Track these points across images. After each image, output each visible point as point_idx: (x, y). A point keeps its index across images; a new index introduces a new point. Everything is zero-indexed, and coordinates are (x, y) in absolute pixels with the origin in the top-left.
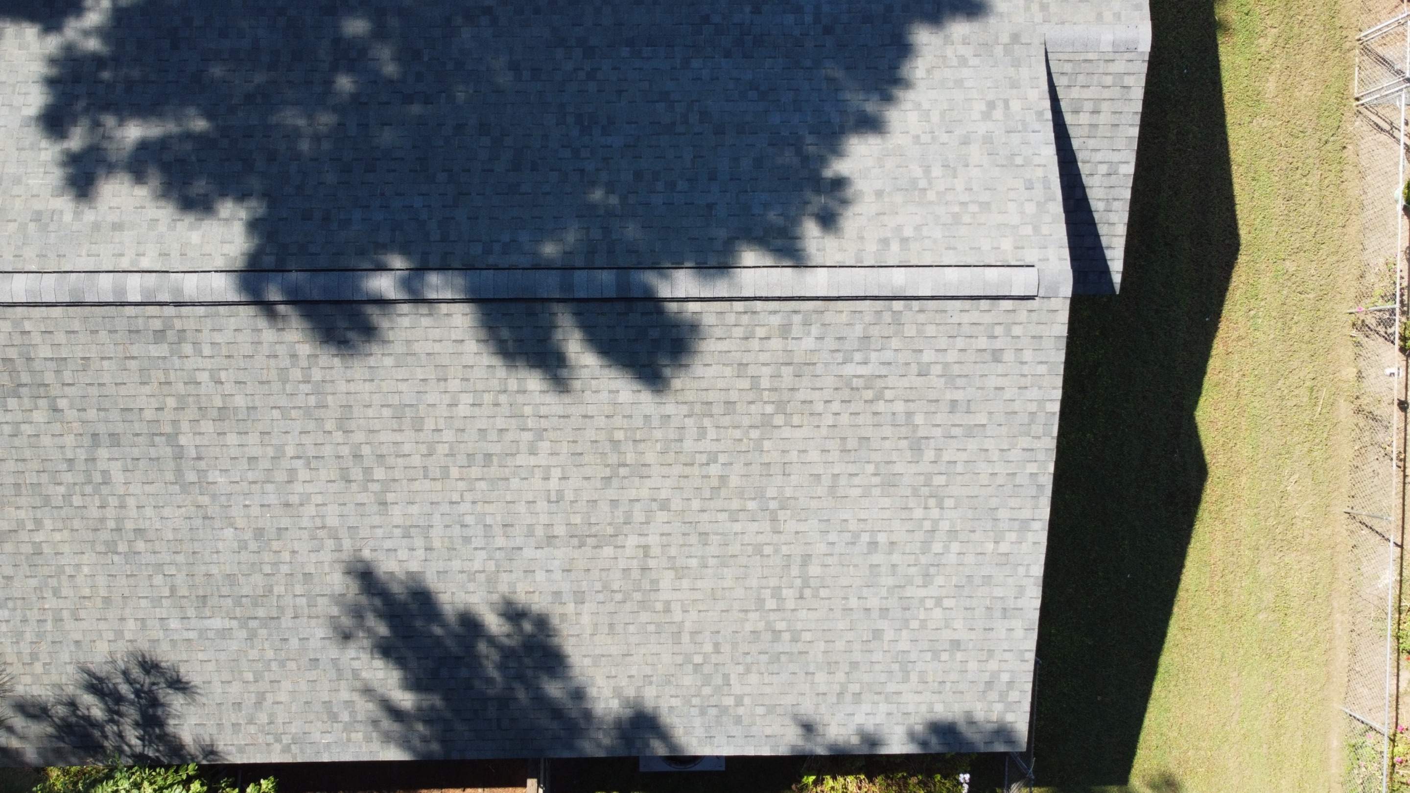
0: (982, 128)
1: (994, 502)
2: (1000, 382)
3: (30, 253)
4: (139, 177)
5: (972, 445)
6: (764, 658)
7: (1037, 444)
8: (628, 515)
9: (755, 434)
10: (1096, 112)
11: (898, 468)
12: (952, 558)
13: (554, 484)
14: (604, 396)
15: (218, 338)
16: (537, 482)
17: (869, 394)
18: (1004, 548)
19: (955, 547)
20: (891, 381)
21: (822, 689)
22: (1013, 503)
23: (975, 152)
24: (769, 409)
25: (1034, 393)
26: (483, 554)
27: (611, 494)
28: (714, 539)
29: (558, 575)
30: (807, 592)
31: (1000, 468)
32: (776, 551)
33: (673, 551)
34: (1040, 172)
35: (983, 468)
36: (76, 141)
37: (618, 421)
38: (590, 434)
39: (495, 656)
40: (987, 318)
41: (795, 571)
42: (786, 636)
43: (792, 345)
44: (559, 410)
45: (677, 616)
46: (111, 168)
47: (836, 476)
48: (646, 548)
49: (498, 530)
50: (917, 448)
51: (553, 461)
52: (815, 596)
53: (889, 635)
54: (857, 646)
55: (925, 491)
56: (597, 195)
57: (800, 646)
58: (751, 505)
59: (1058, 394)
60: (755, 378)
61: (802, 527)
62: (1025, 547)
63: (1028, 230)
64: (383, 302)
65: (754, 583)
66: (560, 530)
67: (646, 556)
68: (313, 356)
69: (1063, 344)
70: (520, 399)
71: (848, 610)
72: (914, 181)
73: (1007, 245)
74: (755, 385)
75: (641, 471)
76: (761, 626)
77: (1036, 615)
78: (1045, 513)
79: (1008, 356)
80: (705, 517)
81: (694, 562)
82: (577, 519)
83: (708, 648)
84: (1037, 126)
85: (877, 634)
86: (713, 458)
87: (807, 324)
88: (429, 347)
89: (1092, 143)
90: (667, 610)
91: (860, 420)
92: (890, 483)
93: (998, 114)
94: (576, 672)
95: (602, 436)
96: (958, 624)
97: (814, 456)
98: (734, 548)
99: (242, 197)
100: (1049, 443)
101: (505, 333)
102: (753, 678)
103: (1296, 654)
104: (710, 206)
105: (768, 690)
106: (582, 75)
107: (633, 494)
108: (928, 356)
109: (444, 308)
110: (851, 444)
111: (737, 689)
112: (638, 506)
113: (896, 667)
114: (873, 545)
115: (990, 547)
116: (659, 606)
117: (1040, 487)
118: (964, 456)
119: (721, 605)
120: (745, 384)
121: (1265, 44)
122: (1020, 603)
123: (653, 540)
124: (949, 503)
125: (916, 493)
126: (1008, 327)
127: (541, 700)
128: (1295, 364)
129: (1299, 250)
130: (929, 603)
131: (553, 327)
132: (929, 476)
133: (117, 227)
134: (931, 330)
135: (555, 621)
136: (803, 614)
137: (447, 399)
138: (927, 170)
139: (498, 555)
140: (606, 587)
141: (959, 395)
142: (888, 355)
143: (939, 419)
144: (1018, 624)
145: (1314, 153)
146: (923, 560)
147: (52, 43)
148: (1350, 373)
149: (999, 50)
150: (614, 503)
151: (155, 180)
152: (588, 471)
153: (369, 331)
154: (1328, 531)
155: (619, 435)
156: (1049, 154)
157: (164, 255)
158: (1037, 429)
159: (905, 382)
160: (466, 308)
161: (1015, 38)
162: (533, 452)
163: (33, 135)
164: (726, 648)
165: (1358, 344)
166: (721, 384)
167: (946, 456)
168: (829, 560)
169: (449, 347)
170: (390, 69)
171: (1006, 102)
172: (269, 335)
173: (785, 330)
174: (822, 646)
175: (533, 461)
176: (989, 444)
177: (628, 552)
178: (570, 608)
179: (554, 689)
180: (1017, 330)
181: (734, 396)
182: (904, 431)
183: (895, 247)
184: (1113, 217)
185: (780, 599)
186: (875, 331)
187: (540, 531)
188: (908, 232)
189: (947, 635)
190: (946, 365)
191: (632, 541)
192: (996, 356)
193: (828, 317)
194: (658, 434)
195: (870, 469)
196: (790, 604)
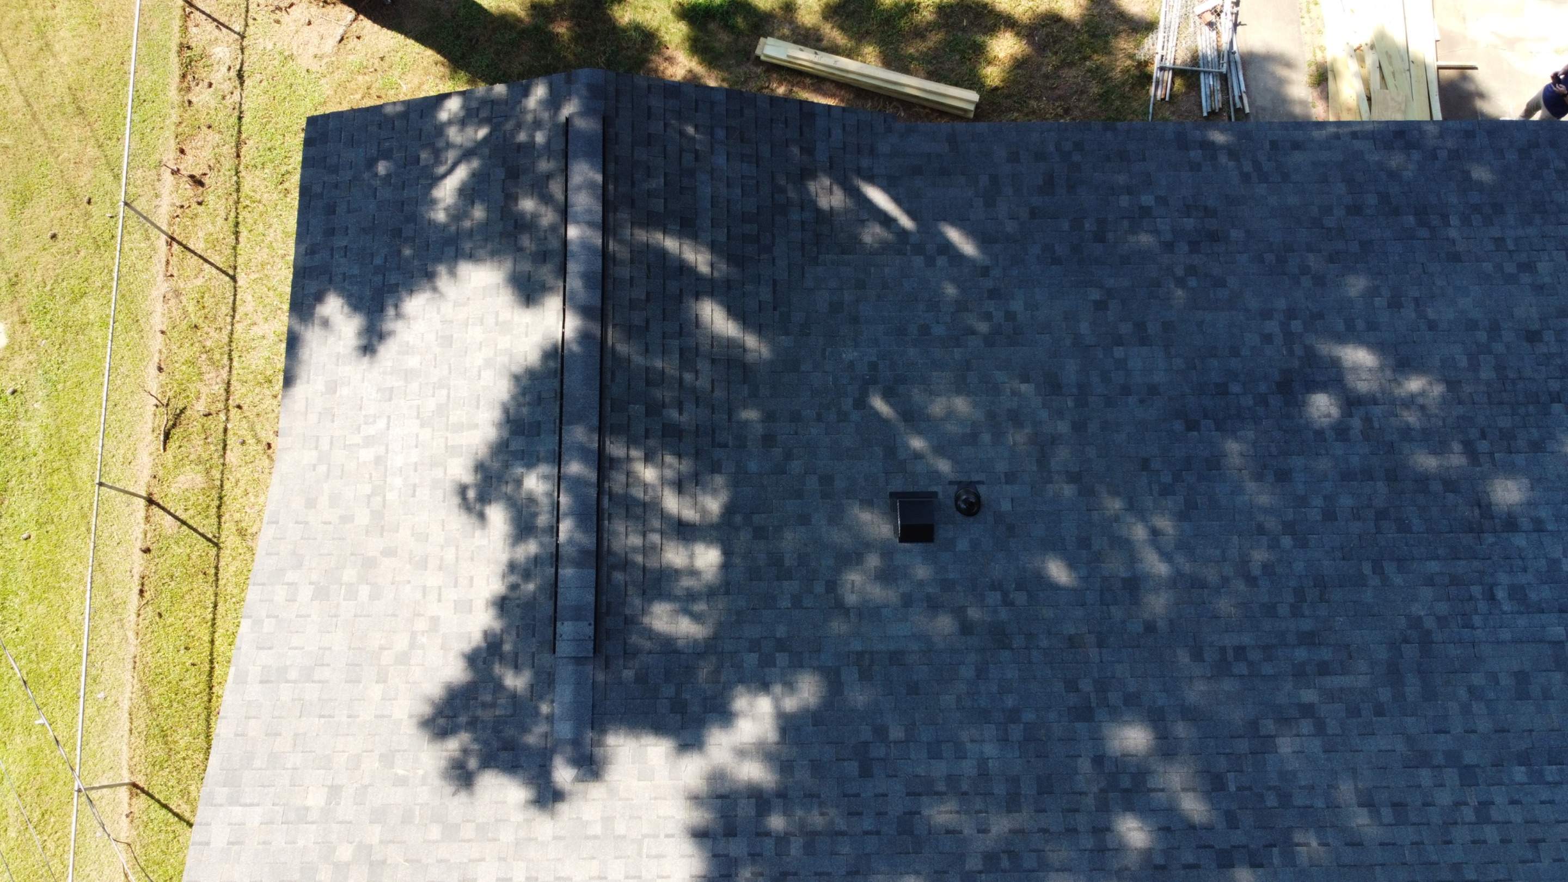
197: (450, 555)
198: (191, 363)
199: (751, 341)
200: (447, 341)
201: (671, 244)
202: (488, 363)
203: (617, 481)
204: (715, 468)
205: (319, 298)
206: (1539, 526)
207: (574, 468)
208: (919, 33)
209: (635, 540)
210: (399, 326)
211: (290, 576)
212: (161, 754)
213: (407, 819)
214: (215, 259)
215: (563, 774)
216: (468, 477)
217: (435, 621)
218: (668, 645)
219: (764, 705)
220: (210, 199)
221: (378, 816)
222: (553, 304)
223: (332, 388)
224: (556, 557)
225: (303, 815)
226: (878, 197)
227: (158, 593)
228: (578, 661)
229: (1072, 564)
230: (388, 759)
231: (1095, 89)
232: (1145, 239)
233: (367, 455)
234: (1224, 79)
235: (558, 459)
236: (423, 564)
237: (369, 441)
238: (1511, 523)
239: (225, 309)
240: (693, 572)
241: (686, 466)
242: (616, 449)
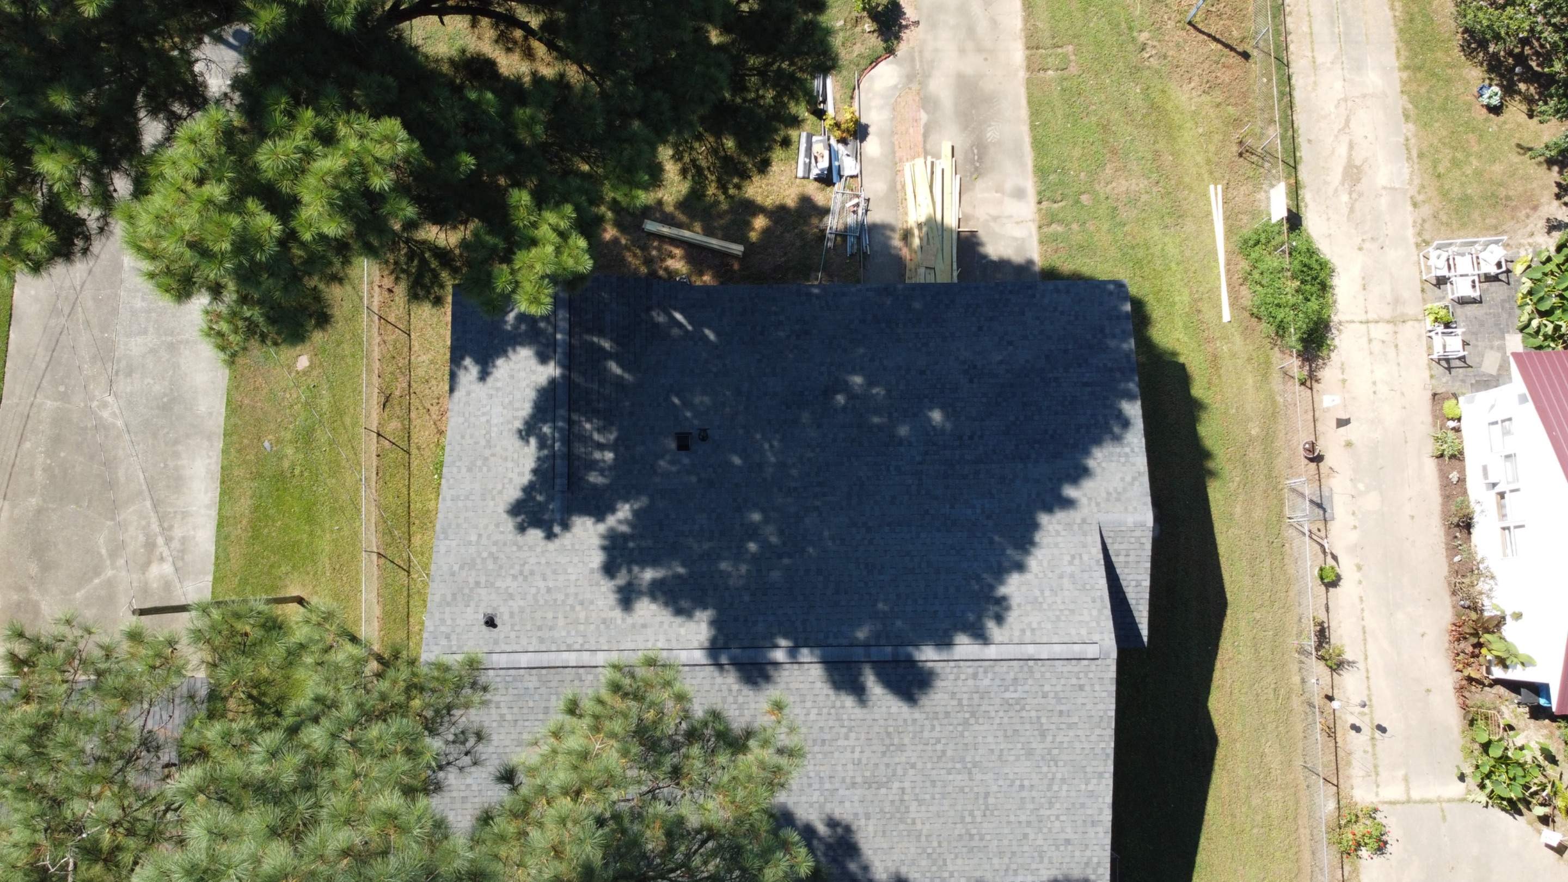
0: (1069, 569)
1: (1084, 763)
2: (1084, 701)
3: (603, 640)
4: (654, 598)
5: (1071, 733)
6: (965, 850)
7: (1104, 732)
8: (894, 771)
9: (960, 728)
10: (1127, 555)
11: (1034, 745)
12: (1064, 793)
13: (857, 755)
14: (884, 709)
15: (694, 682)
16: (848, 755)
17: (1018, 707)
18: (1090, 788)
19: (1065, 787)
20: (1029, 701)
21: (997, 867)
22: (1094, 763)
23: (1066, 582)
24: (967, 715)
25: (1101, 706)
26: (817, 793)
27: (886, 760)
28: (939, 784)
29: (856, 804)
30: (988, 813)
31: (1086, 745)
32: (971, 790)
33: (917, 791)
34: (1099, 593)
35: (1077, 745)
36: (621, 580)
37: (891, 722)
38: (876, 729)
39: (822, 847)
40: (1076, 669)
41: (981, 801)
42: (977, 837)
43: (978, 683)
44: (860, 716)
45: (919, 826)
46: (640, 594)
47: (1001, 750)
48: (903, 789)
49: (826, 780)
50: (1043, 735)
51: (857, 743)
52: (992, 815)
53: (1032, 836)
54: (1014, 843)
55: (1048, 757)
56: (880, 606)
57: (984, 843)
58: (958, 766)
59: (1113, 707)
60: (960, 700)
61: (985, 777)
62: (1102, 787)
63: (1094, 624)
64: (776, 664)
65: (959, 808)
66: (859, 780)
67: (903, 793)
68: (740, 691)
69: (1114, 682)
70: (841, 711)
71: (1009, 822)
72: (1036, 598)
73: (1084, 632)
74: (960, 703)
75: (901, 748)
76: (963, 831)
77: (1110, 824)
78: (1111, 768)
79: (1087, 688)
80: (934, 772)
81: (928, 797)
82: (868, 774)
83: (935, 844)
84: (1096, 568)
85: (1025, 836)
86: (938, 741)
87: (986, 672)
88: (797, 685)
89: (1126, 571)
90: (914, 823)
91: (1014, 721)
92: (1030, 753)
93: (1077, 562)
94: (864, 857)
95: (882, 730)
96: (1069, 830)
97: (990, 739)
98: (950, 789)
99: (705, 608)
100: (1110, 732)
101: (836, 677)
102: (959, 861)
103: (1278, 854)
104: (936, 612)
105: (967, 868)
106: (866, 542)
107: (897, 760)
108: (1047, 688)
109: (806, 666)
110: (1009, 733)
111: (950, 868)
112: (899, 767)
113: (1036, 854)
114: (1022, 787)
115: (1083, 787)
116: (909, 821)
117: (1107, 755)
118: (1067, 739)
119: (942, 820)
120: (955, 702)
121: (1233, 486)
122: (1101, 818)
123: (907, 785)
124: (1060, 764)
125: (1043, 759)
126: (1086, 674)
127: (846, 872)
128: (1264, 674)
129: (1262, 605)
130: (1053, 818)
131: (860, 674)
132: (1050, 750)
133: (644, 626)
134: (1048, 675)
135: (854, 828)
136: (985, 825)
137: (805, 711)
138: (1042, 591)
139: (826, 793)
140: (882, 811)
141: (1063, 708)
142: (1027, 688)
143: (1054, 719)
144: (1100, 829)
145: (1266, 549)
146: (1049, 794)
147: (602, 528)
148: (1296, 679)
149: (1076, 527)
150: (887, 765)
151: (662, 600)
152: (874, 748)
153: (767, 678)
154: (1292, 776)
155: (891, 729)
156: (1103, 583)
157: (668, 640)
158: (1104, 725)
159: (1036, 701)
160: (818, 666)
161: (1084, 521)
162: (847, 738)
163: (599, 577)
164: (945, 844)
165: (1302, 662)
166: (943, 703)
167: (1058, 739)
168: (999, 795)
169: (808, 686)
170: (774, 540)
171: (1080, 555)
172: (719, 680)
173: (975, 676)
174: (995, 843)
175: (846, 743)
176: (1080, 732)
177: (894, 791)
178: (863, 822)
179: (853, 867)
180: (1091, 675)
181: (949, 709)
182: (1036, 726)
183: (1028, 633)
184: (1141, 608)
185: (973, 817)
186: (1020, 676)
187: (848, 780)
188: (1035, 625)
189: (1063, 836)
190: (1056, 693)
191: (896, 785)
192: (1081, 688)
193: (997, 669)
194: (910, 729)
195: (1019, 746)
196: (979, 819)
197: (516, 456)
198: (391, 373)
199: (626, 376)
200: (512, 377)
201: (595, 339)
202: (528, 386)
203: (576, 429)
204: (612, 424)
205: (463, 358)
206: (910, 444)
207: (560, 424)
208: (720, 216)
209: (583, 450)
210: (494, 370)
211: (458, 464)
212: (389, 541)
213: (505, 544)
214: (401, 326)
215: (557, 529)
216: (521, 427)
217: (511, 480)
218: (595, 487)
219: (627, 507)
220: (397, 299)
221: (495, 543)
222: (552, 364)
223: (468, 394)
224: (553, 456)
225: (470, 543)
226: (678, 316)
227: (384, 474)
228: (563, 492)
229: (741, 458)
230: (497, 525)
231: (798, 243)
232: (781, 334)
233: (483, 419)
234: (859, 238)
235: (554, 421)
236: (506, 459)
237: (484, 414)
238: (901, 442)
239: (406, 349)
240: (604, 461)
241: (601, 423)
242: (575, 417)
